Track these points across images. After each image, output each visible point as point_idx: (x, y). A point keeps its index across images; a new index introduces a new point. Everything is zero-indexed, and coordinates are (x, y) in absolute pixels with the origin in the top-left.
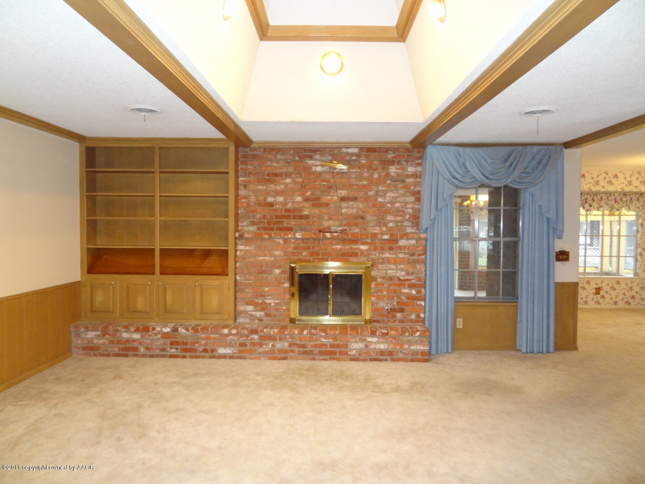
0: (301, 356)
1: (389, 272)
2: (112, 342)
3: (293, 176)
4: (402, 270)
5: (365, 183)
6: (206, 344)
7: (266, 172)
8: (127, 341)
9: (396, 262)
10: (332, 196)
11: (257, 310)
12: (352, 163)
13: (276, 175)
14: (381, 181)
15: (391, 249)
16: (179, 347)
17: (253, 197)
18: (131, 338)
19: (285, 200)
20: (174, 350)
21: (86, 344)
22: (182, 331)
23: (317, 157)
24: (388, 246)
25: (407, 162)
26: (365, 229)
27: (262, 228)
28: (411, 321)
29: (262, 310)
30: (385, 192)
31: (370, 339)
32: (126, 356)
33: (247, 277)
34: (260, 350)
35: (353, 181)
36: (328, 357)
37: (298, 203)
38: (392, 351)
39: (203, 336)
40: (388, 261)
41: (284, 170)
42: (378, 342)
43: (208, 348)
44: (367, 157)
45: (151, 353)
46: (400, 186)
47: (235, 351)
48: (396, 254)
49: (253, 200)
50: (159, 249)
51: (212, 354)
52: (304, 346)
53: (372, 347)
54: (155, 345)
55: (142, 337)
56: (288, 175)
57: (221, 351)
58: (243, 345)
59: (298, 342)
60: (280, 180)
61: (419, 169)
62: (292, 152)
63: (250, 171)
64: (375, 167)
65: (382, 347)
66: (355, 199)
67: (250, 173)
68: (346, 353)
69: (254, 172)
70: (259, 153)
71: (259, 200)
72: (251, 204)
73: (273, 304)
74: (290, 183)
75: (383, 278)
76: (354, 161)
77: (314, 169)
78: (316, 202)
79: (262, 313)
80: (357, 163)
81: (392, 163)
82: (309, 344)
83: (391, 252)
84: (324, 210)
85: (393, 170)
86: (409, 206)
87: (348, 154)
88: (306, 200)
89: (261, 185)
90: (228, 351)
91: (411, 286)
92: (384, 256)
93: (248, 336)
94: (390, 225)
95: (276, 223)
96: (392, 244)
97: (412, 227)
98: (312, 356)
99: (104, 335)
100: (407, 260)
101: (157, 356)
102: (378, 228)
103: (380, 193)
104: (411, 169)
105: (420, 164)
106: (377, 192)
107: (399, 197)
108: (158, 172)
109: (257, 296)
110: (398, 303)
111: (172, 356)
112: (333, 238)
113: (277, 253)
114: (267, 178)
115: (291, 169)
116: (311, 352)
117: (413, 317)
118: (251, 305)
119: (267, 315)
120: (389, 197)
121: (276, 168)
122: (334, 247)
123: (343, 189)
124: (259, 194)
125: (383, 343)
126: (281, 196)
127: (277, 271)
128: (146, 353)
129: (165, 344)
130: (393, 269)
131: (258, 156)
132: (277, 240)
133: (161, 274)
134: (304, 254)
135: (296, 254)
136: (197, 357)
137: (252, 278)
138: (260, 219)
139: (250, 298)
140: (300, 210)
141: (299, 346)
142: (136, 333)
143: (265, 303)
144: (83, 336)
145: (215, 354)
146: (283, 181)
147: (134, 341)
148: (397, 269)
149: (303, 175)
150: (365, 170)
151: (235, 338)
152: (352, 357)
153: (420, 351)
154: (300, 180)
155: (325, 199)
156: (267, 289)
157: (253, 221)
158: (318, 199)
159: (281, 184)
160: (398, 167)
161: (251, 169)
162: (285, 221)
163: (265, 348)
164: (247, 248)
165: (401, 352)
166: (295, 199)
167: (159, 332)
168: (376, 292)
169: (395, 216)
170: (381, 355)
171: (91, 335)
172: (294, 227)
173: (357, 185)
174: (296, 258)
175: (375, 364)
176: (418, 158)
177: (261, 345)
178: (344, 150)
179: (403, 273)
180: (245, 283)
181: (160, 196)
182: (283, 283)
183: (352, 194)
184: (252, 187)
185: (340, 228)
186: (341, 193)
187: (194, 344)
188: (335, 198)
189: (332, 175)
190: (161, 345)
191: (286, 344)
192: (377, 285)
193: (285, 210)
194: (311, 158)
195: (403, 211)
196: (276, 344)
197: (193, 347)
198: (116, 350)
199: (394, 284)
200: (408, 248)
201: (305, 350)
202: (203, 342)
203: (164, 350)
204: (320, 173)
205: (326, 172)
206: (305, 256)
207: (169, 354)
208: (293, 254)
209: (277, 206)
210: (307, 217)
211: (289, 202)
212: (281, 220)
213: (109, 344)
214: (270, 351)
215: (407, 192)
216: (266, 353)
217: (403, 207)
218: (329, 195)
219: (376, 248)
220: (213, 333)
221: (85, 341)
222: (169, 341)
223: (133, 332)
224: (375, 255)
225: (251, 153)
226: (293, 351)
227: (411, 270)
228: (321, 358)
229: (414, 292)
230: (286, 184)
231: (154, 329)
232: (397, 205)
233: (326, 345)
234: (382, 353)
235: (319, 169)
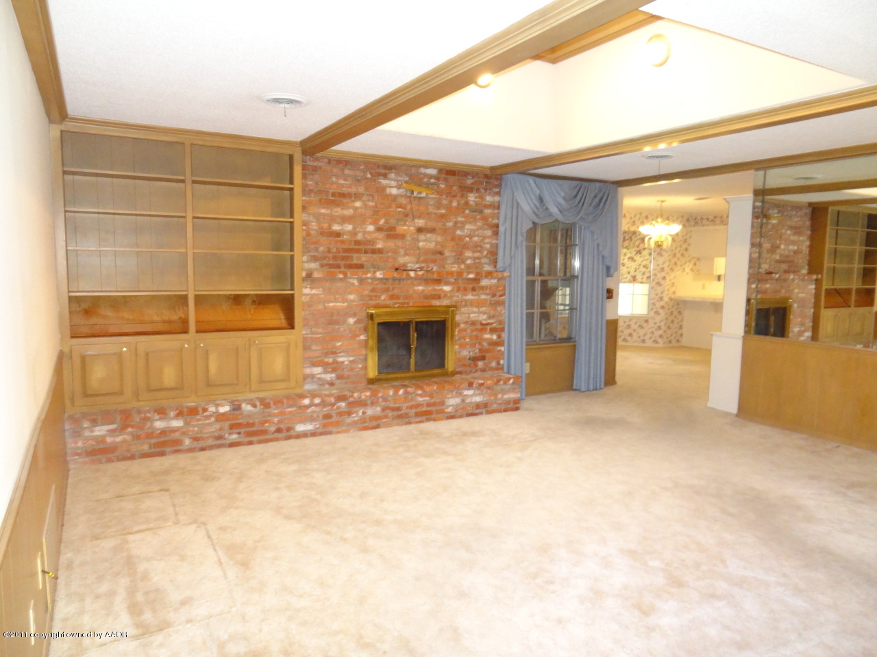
0: (395, 421)
1: (472, 315)
2: (137, 437)
3: (364, 198)
4: (484, 313)
5: (443, 211)
6: (279, 422)
7: (331, 191)
8: (164, 432)
9: (479, 304)
10: (409, 226)
11: (326, 372)
12: (430, 186)
13: (343, 195)
14: (460, 210)
15: (473, 289)
16: (242, 431)
17: (314, 224)
18: (169, 427)
19: (354, 228)
20: (234, 436)
21: (92, 445)
22: (247, 408)
23: (392, 175)
24: (471, 286)
25: (486, 190)
26: (444, 267)
27: (327, 265)
28: (492, 369)
29: (334, 370)
30: (463, 224)
31: (466, 392)
32: (162, 454)
33: (313, 330)
34: (349, 420)
35: (431, 209)
36: (424, 418)
37: (369, 233)
38: (487, 403)
39: (276, 411)
40: (472, 303)
41: (353, 190)
42: (474, 395)
43: (282, 426)
44: (446, 180)
45: (201, 444)
46: (479, 217)
47: (317, 426)
48: (478, 295)
49: (315, 228)
50: (193, 296)
51: (288, 434)
52: (398, 409)
53: (468, 401)
54: (207, 433)
55: (186, 423)
56: (358, 196)
57: (300, 428)
58: (328, 416)
59: (392, 405)
60: (348, 202)
61: (497, 198)
62: (363, 167)
63: (311, 188)
64: (454, 194)
65: (478, 399)
66: (432, 231)
67: (311, 191)
68: (442, 411)
69: (315, 190)
70: (323, 164)
71: (323, 228)
72: (312, 232)
73: (346, 363)
74: (360, 208)
75: (466, 323)
76: (432, 184)
77: (388, 191)
78: (391, 233)
79: (333, 375)
80: (435, 187)
81: (471, 190)
82: (404, 406)
83: (474, 293)
84: (399, 242)
85: (472, 198)
86: (487, 241)
87: (426, 175)
88: (379, 229)
89: (324, 208)
90: (308, 427)
91: (493, 331)
92: (467, 298)
93: (333, 405)
94: (469, 262)
95: (344, 258)
96: (474, 285)
97: (489, 264)
98: (407, 420)
99: (123, 428)
100: (489, 302)
101: (211, 447)
102: (456, 266)
103: (459, 225)
104: (489, 199)
105: (498, 194)
106: (456, 223)
107: (477, 230)
108: (190, 182)
109: (327, 354)
110: (480, 350)
111: (232, 445)
112: (417, 278)
113: (351, 297)
114: (332, 198)
115: (361, 190)
116: (406, 416)
117: (494, 364)
118: (318, 366)
119: (339, 377)
120: (468, 229)
121: (343, 187)
122: (416, 288)
123: (420, 217)
124: (322, 220)
125: (479, 395)
126: (349, 224)
127: (351, 321)
128: (193, 446)
129: (221, 429)
130: (475, 313)
131: (320, 168)
132: (351, 281)
133: (198, 332)
134: (383, 298)
135: (374, 298)
136: (266, 441)
137: (320, 330)
138: (324, 252)
139: (318, 357)
140: (373, 242)
141: (393, 409)
142: (177, 419)
143: (338, 363)
144: (87, 433)
145: (292, 433)
146: (351, 205)
147: (174, 430)
148: (480, 313)
149: (376, 197)
150: (444, 196)
151: (317, 409)
152: (448, 415)
153: (512, 400)
154: (371, 204)
155: (401, 229)
156: (339, 344)
157: (314, 256)
158: (393, 229)
159: (350, 208)
160: (477, 195)
161: (312, 185)
162: (355, 255)
163: (355, 417)
164: (314, 291)
165: (495, 403)
166: (366, 228)
167: (214, 413)
168: (460, 339)
169: (474, 252)
170: (477, 409)
171: (100, 431)
172: (365, 263)
173: (435, 214)
174: (373, 303)
175: (472, 419)
176: (496, 186)
177: (349, 414)
178: (423, 170)
179: (485, 316)
180: (311, 338)
181: (194, 218)
182: (359, 336)
183: (431, 224)
184: (312, 209)
185: (417, 266)
186: (418, 223)
187: (263, 423)
188: (412, 228)
189: (408, 200)
190: (216, 431)
191: (379, 409)
192: (460, 331)
193: (355, 241)
194: (385, 176)
195: (481, 247)
196: (366, 411)
197: (263, 428)
198: (146, 448)
199: (476, 329)
200: (490, 288)
201: (399, 413)
202: (276, 420)
203: (220, 437)
204: (395, 198)
205: (402, 196)
206: (384, 300)
207: (227, 442)
208: (371, 298)
209: (345, 237)
210: (380, 251)
211: (359, 232)
212: (350, 255)
213: (133, 440)
214: (361, 419)
215: (485, 224)
216: (355, 423)
217: (480, 242)
218: (405, 225)
219: (459, 290)
220: (290, 406)
221: (91, 442)
222: (227, 424)
223: (172, 419)
224: (458, 297)
225: (311, 164)
226: (386, 417)
227: (492, 313)
228: (417, 420)
229: (495, 337)
230: (356, 209)
231: (205, 410)
232: (476, 239)
233: (422, 405)
234: (478, 406)
235: (394, 191)
